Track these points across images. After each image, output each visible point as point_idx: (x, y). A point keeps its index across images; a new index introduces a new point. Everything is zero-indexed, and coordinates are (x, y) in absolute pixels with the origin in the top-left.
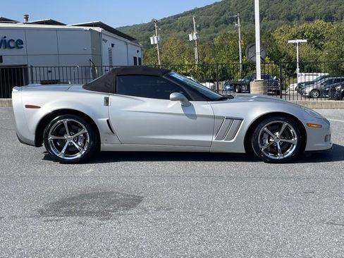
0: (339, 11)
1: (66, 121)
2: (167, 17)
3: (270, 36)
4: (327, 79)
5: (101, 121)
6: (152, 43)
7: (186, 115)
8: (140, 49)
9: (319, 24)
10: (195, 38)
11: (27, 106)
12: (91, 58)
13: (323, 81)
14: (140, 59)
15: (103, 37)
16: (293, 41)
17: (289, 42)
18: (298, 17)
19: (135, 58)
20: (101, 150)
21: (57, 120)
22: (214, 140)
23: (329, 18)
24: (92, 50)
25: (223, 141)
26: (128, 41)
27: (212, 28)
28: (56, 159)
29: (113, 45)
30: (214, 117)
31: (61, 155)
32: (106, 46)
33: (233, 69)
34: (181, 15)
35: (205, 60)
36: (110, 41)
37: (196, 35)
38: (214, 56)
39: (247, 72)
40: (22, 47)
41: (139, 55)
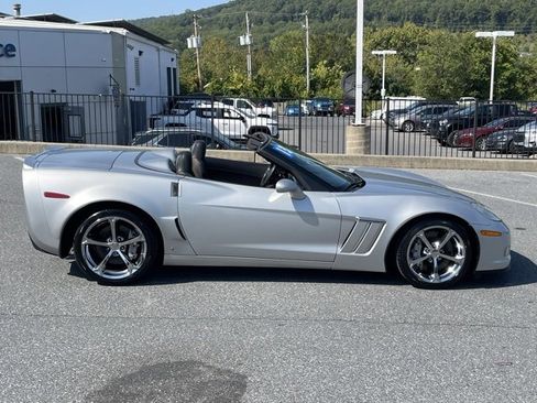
0: (431, 10)
1: (113, 220)
2: (206, 7)
3: (346, 42)
4: (424, 107)
5: (166, 221)
6: (189, 46)
7: (299, 213)
8: (174, 57)
9: (409, 27)
10: (248, 41)
11: (48, 195)
12: (111, 72)
13: (419, 110)
14: (174, 69)
15: (129, 42)
16: (379, 53)
17: (373, 52)
18: (380, 14)
19: (169, 69)
20: (165, 263)
21: (96, 218)
22: (339, 253)
23: (419, 19)
24: (114, 62)
25: (353, 254)
26: (161, 47)
27: (266, 26)
28: (92, 277)
29: (140, 53)
30: (341, 218)
31: (97, 270)
32: (131, 55)
33: (298, 86)
34: (226, 6)
35: (260, 72)
36: (138, 47)
37: (250, 37)
38: (271, 66)
39: (315, 91)
40: (14, 55)
41: (174, 65)
